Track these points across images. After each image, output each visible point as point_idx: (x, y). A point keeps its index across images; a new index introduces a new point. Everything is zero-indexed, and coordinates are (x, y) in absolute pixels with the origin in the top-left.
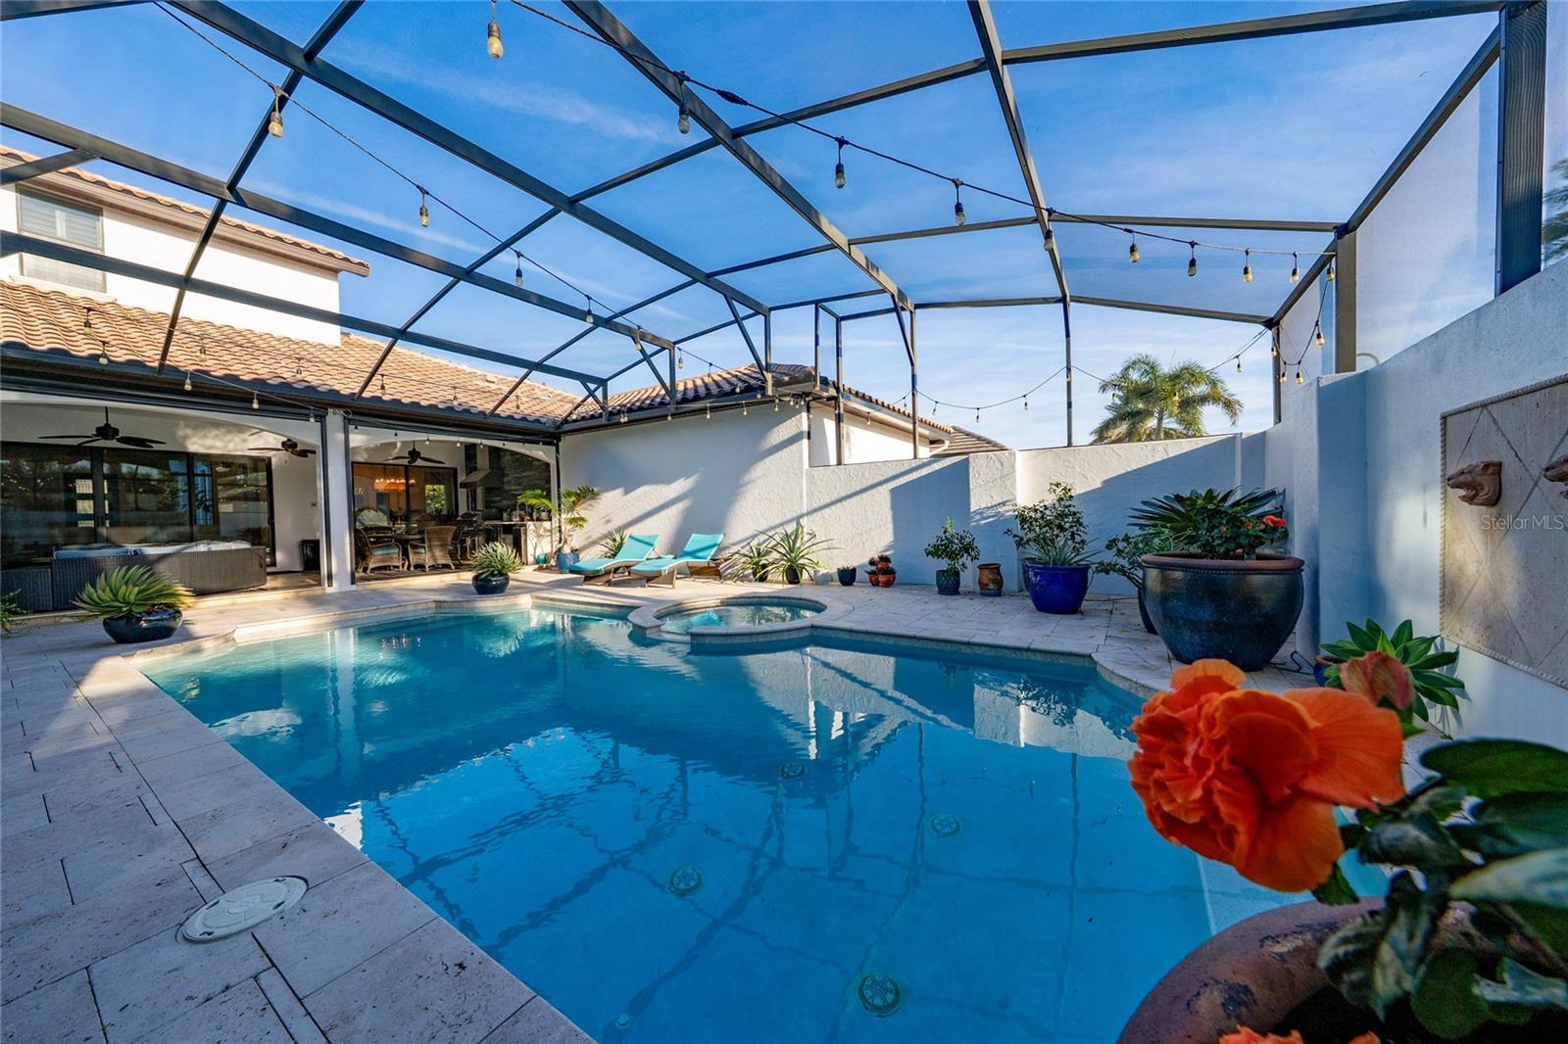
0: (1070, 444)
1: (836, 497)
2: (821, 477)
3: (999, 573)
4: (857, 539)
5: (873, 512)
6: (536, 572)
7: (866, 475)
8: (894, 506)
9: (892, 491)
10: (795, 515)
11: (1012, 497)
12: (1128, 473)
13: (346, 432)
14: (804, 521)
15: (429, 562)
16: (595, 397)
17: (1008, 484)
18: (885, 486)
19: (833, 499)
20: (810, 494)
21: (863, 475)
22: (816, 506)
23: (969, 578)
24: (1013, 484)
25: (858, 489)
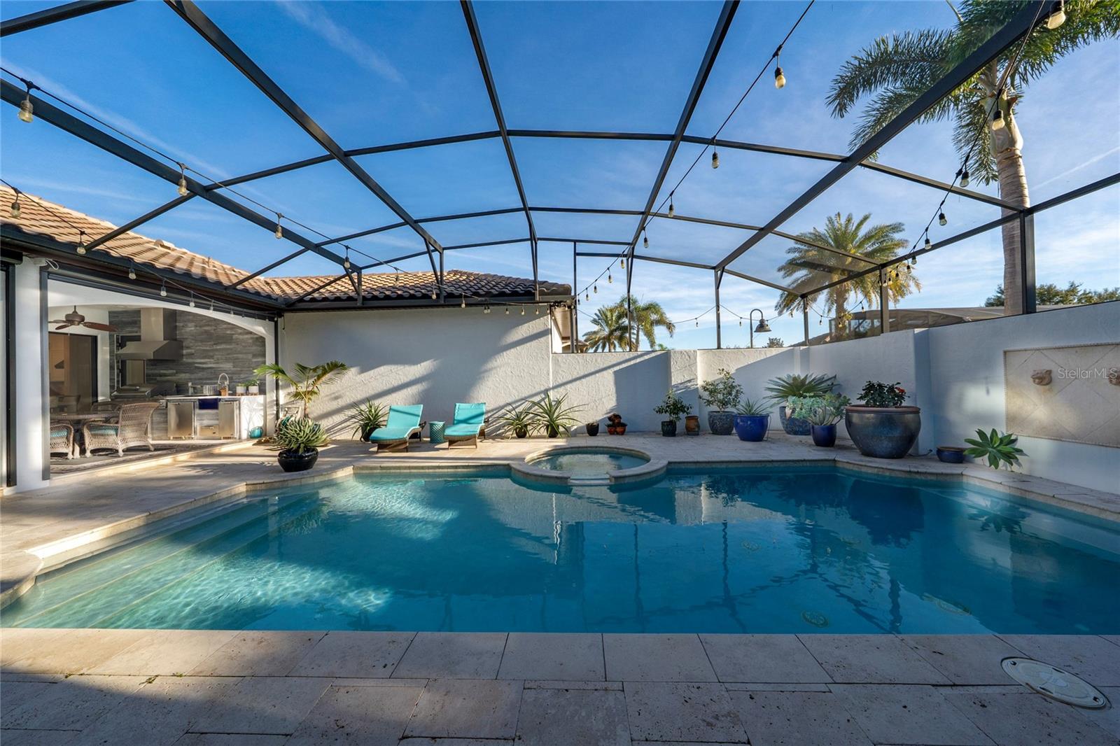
0: (719, 347)
1: (575, 375)
2: (564, 360)
3: (698, 422)
4: (592, 404)
5: (603, 385)
6: (255, 446)
7: (599, 360)
8: (617, 383)
9: (615, 373)
10: (543, 389)
11: (695, 377)
12: (749, 365)
13: (43, 287)
14: (551, 393)
15: (121, 447)
16: (351, 279)
17: (693, 369)
18: (612, 369)
19: (574, 377)
20: (556, 373)
21: (596, 361)
22: (560, 382)
23: (681, 425)
24: (696, 369)
25: (593, 370)
